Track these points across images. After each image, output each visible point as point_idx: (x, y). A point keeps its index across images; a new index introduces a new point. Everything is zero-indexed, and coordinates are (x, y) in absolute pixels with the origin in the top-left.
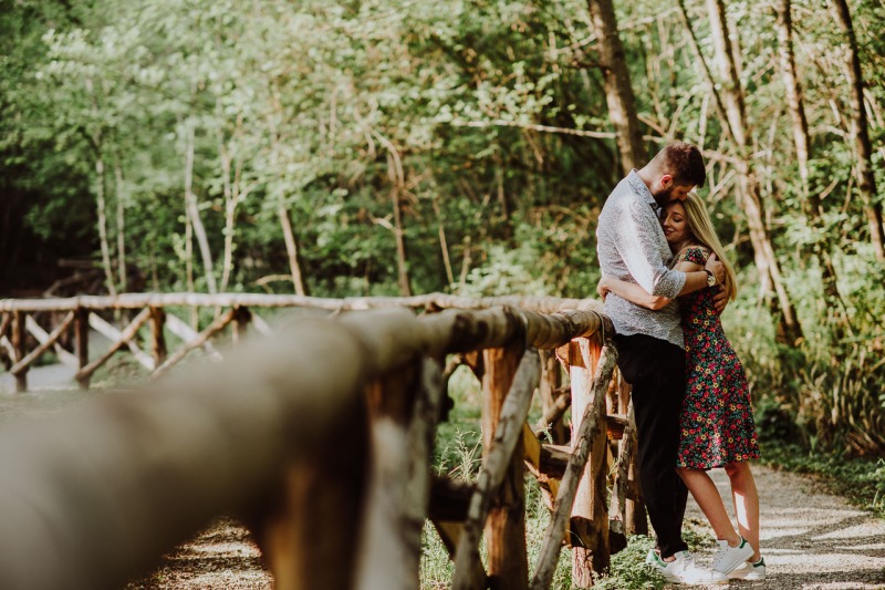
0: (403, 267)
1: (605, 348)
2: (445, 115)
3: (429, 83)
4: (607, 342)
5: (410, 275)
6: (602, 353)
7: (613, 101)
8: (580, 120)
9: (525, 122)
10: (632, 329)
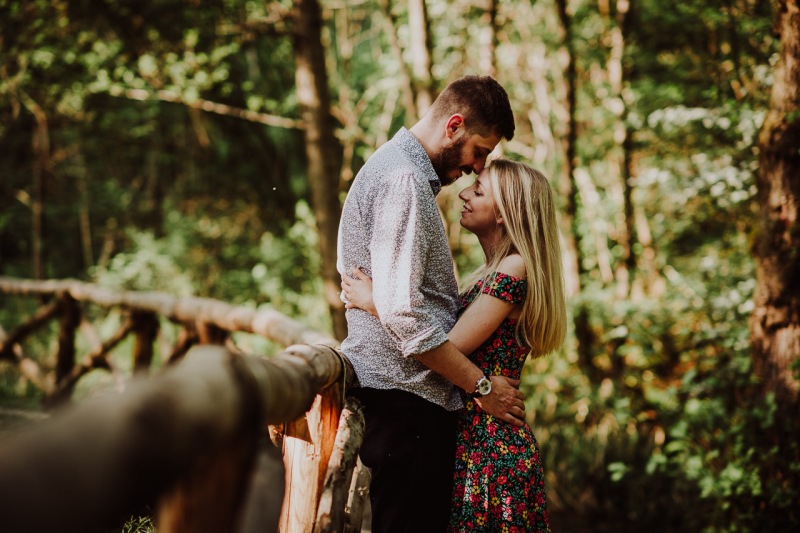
0: (38, 245)
1: (346, 413)
2: (102, 83)
3: (88, 48)
4: (350, 403)
5: (45, 255)
6: (342, 422)
7: (303, 77)
8: (254, 102)
9: (191, 98)
10: (386, 380)
